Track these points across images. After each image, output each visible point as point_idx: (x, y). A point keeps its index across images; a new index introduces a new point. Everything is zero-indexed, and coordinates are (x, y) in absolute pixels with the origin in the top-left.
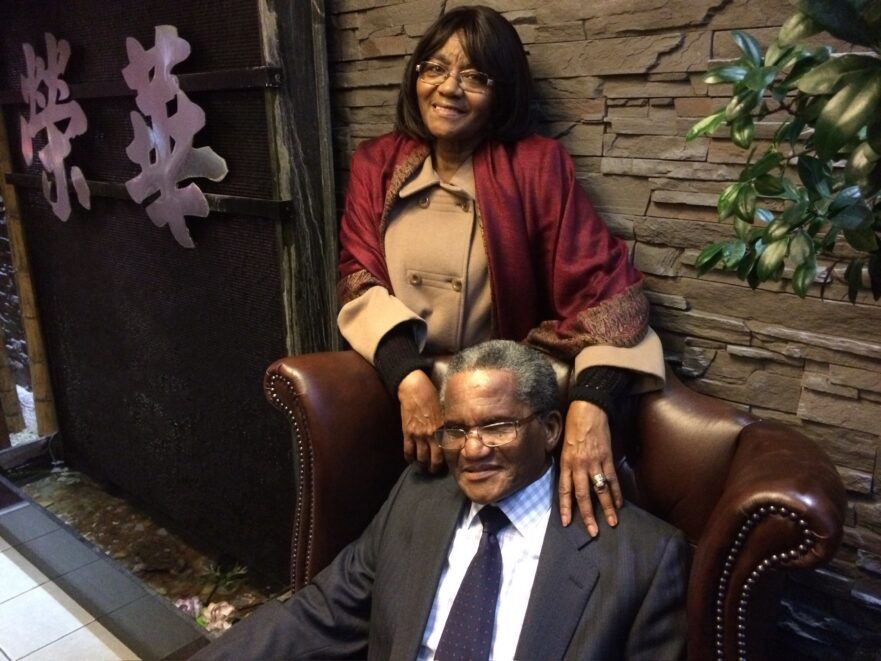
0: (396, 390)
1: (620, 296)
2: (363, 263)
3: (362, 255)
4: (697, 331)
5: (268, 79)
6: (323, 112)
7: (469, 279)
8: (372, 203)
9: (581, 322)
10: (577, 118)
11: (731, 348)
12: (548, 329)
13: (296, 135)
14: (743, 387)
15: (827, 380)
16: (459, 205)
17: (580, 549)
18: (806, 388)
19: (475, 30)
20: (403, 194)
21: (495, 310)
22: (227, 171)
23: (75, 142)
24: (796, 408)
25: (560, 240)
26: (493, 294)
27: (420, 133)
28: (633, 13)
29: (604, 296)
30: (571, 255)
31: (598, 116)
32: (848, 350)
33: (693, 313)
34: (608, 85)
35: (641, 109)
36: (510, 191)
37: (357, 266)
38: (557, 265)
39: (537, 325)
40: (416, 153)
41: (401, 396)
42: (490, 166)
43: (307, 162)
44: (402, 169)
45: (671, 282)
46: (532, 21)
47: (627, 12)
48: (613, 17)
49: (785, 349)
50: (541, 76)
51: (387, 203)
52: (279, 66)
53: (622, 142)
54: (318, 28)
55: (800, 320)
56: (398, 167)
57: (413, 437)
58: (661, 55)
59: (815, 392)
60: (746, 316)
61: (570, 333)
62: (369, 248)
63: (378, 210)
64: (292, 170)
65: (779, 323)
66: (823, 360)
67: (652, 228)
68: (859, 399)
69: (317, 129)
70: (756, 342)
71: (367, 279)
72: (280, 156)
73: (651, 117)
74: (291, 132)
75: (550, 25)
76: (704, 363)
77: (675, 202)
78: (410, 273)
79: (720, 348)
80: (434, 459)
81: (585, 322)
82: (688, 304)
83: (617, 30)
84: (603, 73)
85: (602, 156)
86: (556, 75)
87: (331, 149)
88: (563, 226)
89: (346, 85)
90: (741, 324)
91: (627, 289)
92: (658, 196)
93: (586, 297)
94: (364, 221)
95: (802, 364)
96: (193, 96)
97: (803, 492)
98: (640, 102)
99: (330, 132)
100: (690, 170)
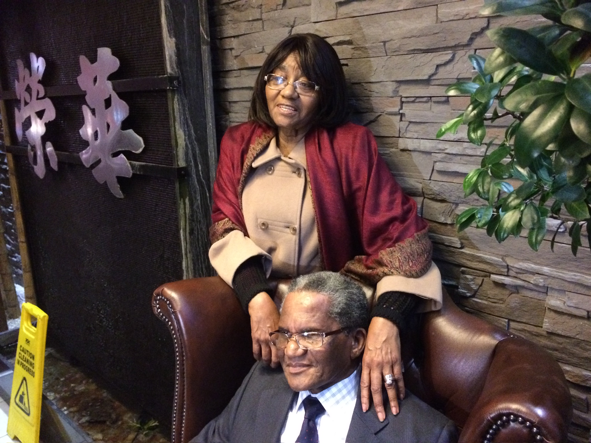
0: (247, 307)
1: (410, 239)
2: (226, 213)
3: (226, 209)
4: (469, 264)
5: (169, 83)
6: (209, 105)
7: (302, 226)
8: (234, 172)
9: (381, 258)
10: (382, 110)
11: (493, 276)
12: (360, 261)
13: (190, 122)
14: (503, 306)
15: (564, 303)
16: (294, 172)
17: (376, 434)
18: (549, 308)
19: (306, 51)
20: (254, 165)
21: (321, 248)
22: (144, 146)
23: (48, 125)
24: (542, 323)
25: (367, 199)
26: (319, 236)
27: (269, 123)
28: (419, 37)
29: (399, 239)
30: (375, 209)
31: (396, 109)
32: (579, 282)
33: (466, 251)
34: (403, 87)
35: (425, 105)
36: (331, 163)
37: (222, 216)
38: (364, 217)
39: (351, 258)
40: (265, 136)
41: (251, 312)
42: (317, 146)
43: (198, 140)
44: (255, 147)
45: (449, 227)
46: (349, 43)
47: (415, 36)
48: (406, 39)
49: (533, 279)
50: (356, 81)
51: (243, 171)
52: (177, 75)
53: (412, 127)
54: (205, 49)
55: (543, 258)
56: (252, 146)
57: (258, 341)
58: (438, 66)
59: (556, 312)
60: (504, 254)
61: (374, 265)
62: (231, 204)
63: (238, 176)
64: (186, 145)
65: (528, 260)
66: (560, 288)
67: (435, 188)
68: (588, 318)
69: (205, 117)
70: (512, 273)
71: (229, 225)
72: (178, 136)
73: (433, 110)
74: (186, 120)
75: (362, 46)
76: (474, 287)
77: (450, 170)
78: (260, 221)
79: (485, 276)
80: (274, 359)
81: (384, 259)
82: (462, 244)
83: (409, 49)
84: (398, 79)
85: (399, 137)
86: (366, 81)
87: (215, 130)
88: (369, 189)
89: (227, 87)
90: (501, 260)
91: (415, 234)
92: (439, 166)
93: (386, 240)
94: (228, 184)
95: (546, 290)
96: (122, 96)
97: (537, 404)
98: (425, 99)
99: (214, 119)
100: (461, 148)
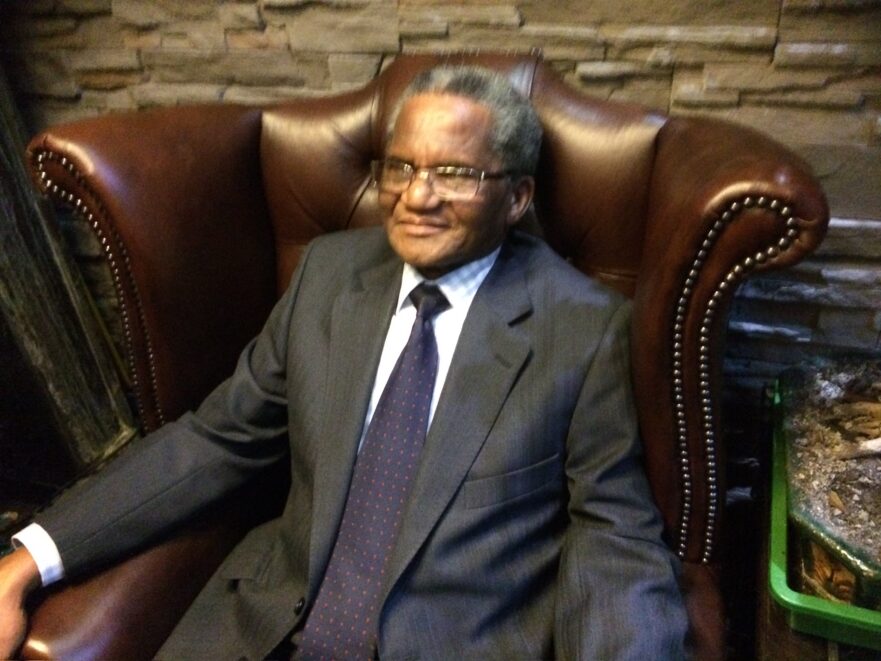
11: (581, 68)
15: (702, 85)
17: (511, 324)
18: (675, 103)
33: (530, 28)
49: (651, 56)
55: (667, 12)
59: (687, 105)
60: (597, 18)
65: (640, 22)
66: (696, 62)
68: (739, 104)
70: (612, 53)
79: (567, 70)
82: (521, 16)
90: (593, 32)
95: (667, 73)
